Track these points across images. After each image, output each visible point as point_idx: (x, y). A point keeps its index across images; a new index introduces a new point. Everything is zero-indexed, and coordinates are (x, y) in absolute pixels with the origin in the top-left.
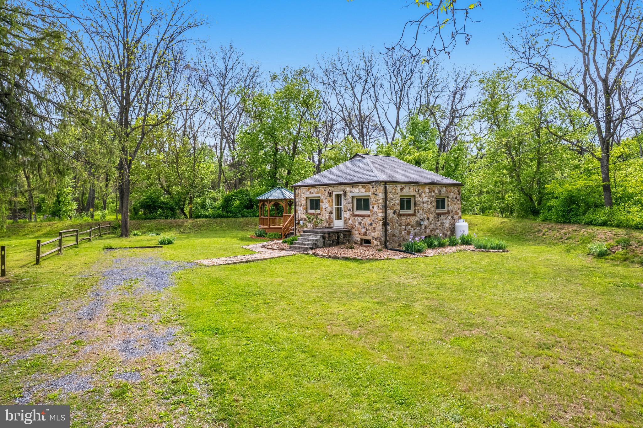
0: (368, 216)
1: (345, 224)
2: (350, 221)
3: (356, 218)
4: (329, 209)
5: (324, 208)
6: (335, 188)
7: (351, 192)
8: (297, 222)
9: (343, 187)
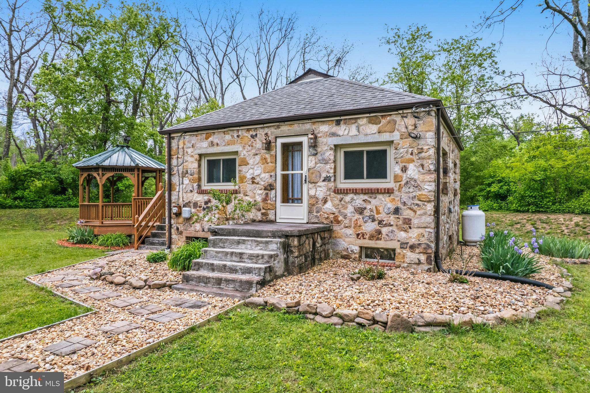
0: (389, 192)
1: (310, 212)
2: (329, 205)
3: (348, 198)
4: (265, 178)
5: (249, 176)
6: (285, 128)
7: (334, 135)
8: (175, 210)
9: (308, 126)
